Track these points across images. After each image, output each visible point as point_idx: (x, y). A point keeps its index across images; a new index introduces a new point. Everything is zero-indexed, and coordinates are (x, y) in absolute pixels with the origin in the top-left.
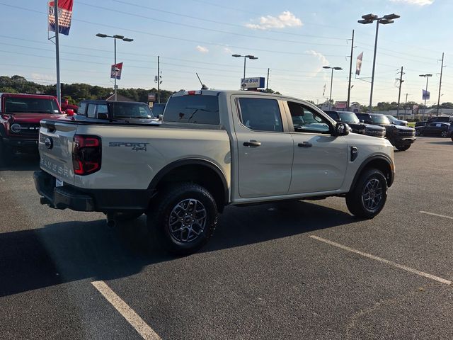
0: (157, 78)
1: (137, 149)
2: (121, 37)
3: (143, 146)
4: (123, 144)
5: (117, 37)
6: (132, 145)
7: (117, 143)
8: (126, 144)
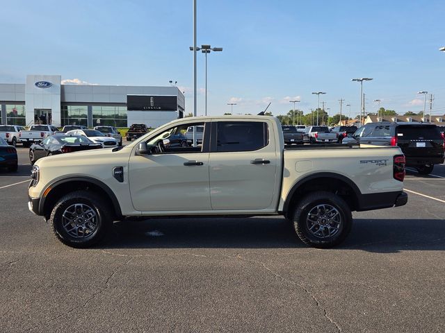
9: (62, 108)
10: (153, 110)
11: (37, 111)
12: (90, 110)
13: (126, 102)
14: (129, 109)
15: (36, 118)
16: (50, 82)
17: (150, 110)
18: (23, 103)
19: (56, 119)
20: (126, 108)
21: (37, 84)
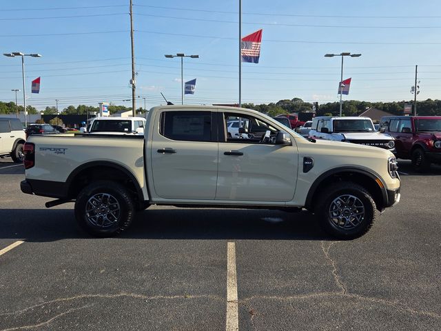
0: (414, 89)
1: (58, 153)
2: (348, 54)
3: (62, 150)
4: (49, 149)
5: (343, 54)
6: (54, 149)
7: (45, 148)
8: (50, 149)
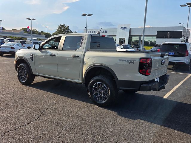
9: (129, 37)
10: (169, 38)
11: (120, 39)
12: (140, 38)
13: (156, 34)
14: (157, 38)
15: (120, 42)
16: (126, 27)
17: (168, 38)
18: (116, 36)
19: (126, 42)
20: (156, 37)
21: (121, 28)
